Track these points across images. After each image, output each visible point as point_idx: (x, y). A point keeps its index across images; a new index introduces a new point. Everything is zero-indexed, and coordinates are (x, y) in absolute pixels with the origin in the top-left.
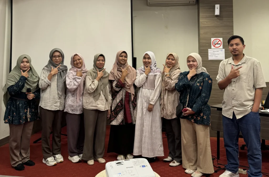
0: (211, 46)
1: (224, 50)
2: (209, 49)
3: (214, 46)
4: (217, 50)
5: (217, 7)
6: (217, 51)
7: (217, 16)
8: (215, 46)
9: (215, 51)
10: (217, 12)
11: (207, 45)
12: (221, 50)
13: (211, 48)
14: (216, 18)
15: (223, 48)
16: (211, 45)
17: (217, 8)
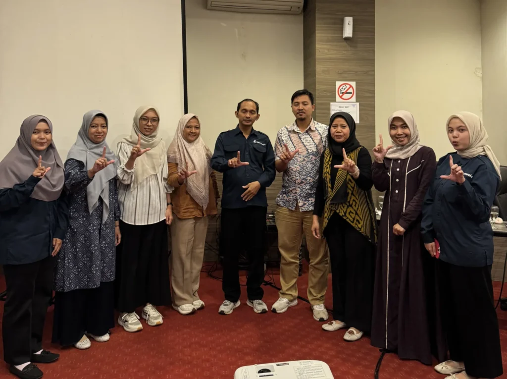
0: (335, 98)
1: (358, 104)
2: (331, 103)
3: (341, 97)
4: (346, 105)
5: (349, 21)
6: (346, 107)
7: (347, 39)
8: (343, 97)
9: (342, 107)
10: (348, 32)
11: (328, 94)
12: (354, 106)
13: (335, 101)
14: (345, 44)
15: (357, 101)
16: (335, 94)
17: (349, 24)
